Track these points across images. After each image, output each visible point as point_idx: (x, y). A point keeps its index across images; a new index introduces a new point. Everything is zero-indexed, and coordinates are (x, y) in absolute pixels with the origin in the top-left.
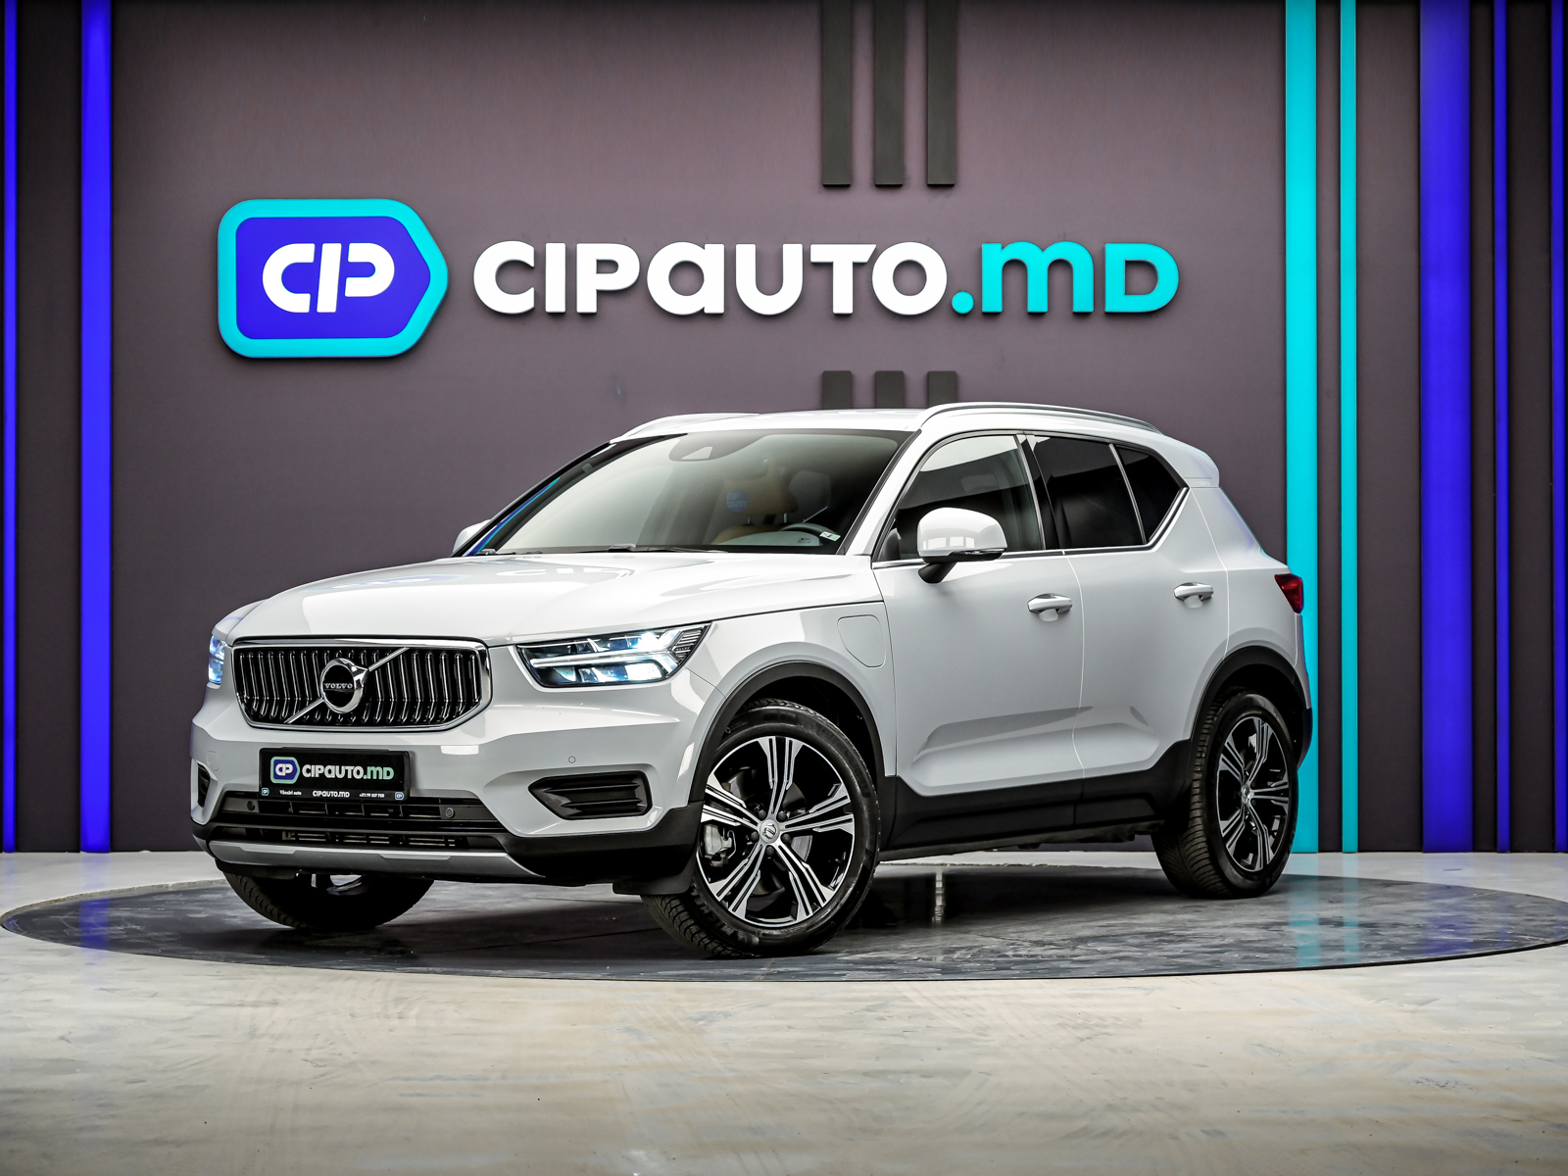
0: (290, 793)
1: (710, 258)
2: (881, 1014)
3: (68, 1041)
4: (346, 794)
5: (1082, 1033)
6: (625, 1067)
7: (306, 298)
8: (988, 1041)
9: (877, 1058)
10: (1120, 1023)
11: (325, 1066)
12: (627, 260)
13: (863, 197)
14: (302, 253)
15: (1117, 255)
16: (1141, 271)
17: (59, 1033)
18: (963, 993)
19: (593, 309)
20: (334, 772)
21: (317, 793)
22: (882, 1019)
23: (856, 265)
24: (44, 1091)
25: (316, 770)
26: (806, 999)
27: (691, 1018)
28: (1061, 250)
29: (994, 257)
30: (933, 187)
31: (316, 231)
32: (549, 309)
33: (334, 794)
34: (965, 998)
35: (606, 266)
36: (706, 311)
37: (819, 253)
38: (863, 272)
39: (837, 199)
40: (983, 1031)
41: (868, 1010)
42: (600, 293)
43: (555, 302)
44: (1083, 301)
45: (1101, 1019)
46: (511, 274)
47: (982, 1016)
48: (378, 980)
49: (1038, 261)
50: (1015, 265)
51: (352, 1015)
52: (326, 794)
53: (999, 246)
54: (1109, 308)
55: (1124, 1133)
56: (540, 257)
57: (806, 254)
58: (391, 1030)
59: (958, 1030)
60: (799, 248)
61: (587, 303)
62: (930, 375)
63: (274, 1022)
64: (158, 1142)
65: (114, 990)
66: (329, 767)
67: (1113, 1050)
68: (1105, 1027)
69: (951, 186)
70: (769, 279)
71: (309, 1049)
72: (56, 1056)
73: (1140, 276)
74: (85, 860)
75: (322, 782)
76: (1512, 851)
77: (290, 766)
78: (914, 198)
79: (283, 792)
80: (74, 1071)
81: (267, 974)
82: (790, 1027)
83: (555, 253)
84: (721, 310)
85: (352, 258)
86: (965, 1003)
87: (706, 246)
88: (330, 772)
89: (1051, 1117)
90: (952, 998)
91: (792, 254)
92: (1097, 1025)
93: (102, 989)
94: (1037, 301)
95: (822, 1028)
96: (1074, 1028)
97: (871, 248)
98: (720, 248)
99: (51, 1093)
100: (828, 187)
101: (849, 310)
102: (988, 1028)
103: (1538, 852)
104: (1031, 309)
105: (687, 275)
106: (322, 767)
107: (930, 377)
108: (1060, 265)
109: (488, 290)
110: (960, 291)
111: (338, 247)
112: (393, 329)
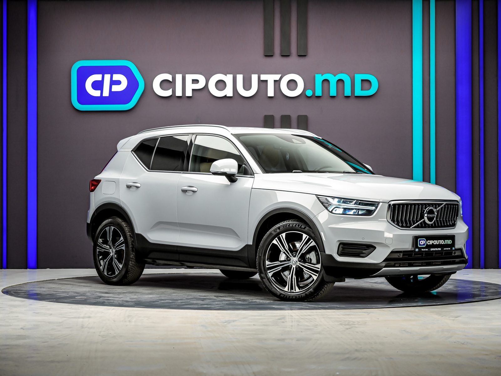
0: (425, 250)
1: (228, 79)
2: (283, 321)
3: (24, 329)
4: (440, 249)
5: (347, 327)
6: (201, 337)
7: (99, 91)
8: (317, 329)
9: (282, 335)
10: (360, 324)
11: (105, 337)
12: (202, 79)
13: (277, 59)
14: (98, 77)
15: (359, 78)
16: (366, 83)
17: (21, 327)
18: (309, 314)
19: (191, 95)
20: (436, 242)
21: (432, 249)
22: (283, 322)
23: (275, 81)
24: (16, 345)
25: (431, 242)
26: (259, 316)
27: (222, 322)
28: (340, 76)
29: (319, 78)
30: (300, 56)
31: (102, 70)
32: (177, 95)
33: (436, 249)
34: (310, 315)
35: (195, 81)
36: (227, 96)
37: (263, 77)
38: (277, 83)
39: (269, 60)
40: (316, 326)
41: (279, 319)
42: (193, 90)
43: (179, 93)
44: (348, 92)
45: (353, 322)
46: (165, 84)
47: (315, 321)
48: (122, 310)
49: (333, 80)
50: (326, 81)
51: (114, 321)
52: (434, 249)
53: (321, 75)
54: (356, 95)
55: (361, 359)
56: (174, 78)
57: (259, 78)
58: (126, 326)
59: (308, 326)
60: (256, 76)
61: (189, 93)
62: (299, 116)
63: (89, 323)
64: (52, 362)
65: (38, 313)
66: (434, 241)
67: (357, 332)
68: (355, 325)
69: (306, 56)
70: (247, 85)
71: (101, 332)
72: (20, 334)
73: (366, 84)
74: (29, 272)
75: (433, 246)
76: (485, 268)
77: (424, 241)
78: (294, 59)
79: (422, 250)
80: (25, 339)
81: (87, 308)
82: (254, 325)
83: (179, 77)
84: (232, 95)
85: (114, 79)
86: (310, 317)
87: (227, 75)
88: (435, 242)
89: (337, 354)
90: (306, 315)
91: (255, 78)
92: (352, 324)
93: (34, 313)
94: (333, 92)
95: (264, 325)
96: (345, 325)
97: (280, 75)
98: (232, 75)
99: (18, 346)
100: (266, 56)
101: (273, 95)
102: (317, 325)
103: (494, 269)
104: (331, 95)
105: (221, 84)
106: (432, 241)
107: (299, 117)
108: (340, 81)
109: (157, 89)
110: (308, 89)
111: (109, 75)
112: (127, 102)
